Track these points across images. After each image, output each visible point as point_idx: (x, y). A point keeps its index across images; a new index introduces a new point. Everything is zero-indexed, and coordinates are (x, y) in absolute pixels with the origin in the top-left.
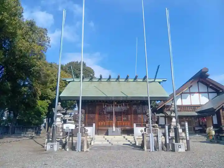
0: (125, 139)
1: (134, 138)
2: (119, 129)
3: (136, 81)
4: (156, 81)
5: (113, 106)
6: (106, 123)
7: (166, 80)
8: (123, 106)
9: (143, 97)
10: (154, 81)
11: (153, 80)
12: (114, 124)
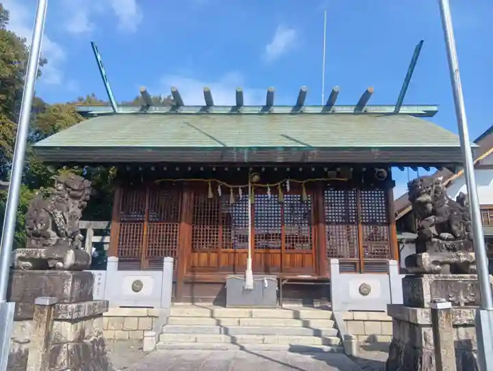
0: (299, 323)
1: (333, 318)
2: (270, 282)
3: (330, 112)
4: (400, 112)
5: (245, 191)
6: (218, 259)
7: (434, 108)
8: (285, 192)
9: (370, 148)
10: (396, 113)
11: (392, 110)
12: (250, 261)
